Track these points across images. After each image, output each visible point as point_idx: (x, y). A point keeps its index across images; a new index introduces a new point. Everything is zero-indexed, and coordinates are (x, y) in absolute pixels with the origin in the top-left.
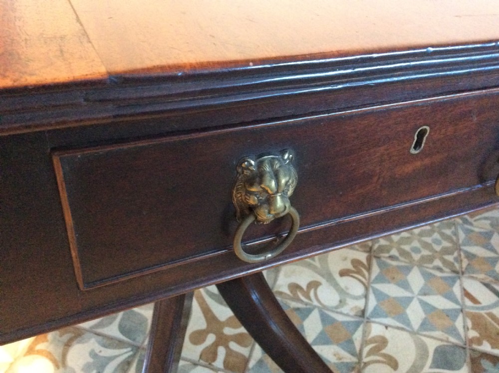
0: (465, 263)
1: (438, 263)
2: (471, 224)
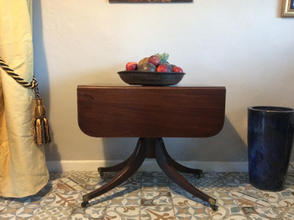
1: (221, 189)
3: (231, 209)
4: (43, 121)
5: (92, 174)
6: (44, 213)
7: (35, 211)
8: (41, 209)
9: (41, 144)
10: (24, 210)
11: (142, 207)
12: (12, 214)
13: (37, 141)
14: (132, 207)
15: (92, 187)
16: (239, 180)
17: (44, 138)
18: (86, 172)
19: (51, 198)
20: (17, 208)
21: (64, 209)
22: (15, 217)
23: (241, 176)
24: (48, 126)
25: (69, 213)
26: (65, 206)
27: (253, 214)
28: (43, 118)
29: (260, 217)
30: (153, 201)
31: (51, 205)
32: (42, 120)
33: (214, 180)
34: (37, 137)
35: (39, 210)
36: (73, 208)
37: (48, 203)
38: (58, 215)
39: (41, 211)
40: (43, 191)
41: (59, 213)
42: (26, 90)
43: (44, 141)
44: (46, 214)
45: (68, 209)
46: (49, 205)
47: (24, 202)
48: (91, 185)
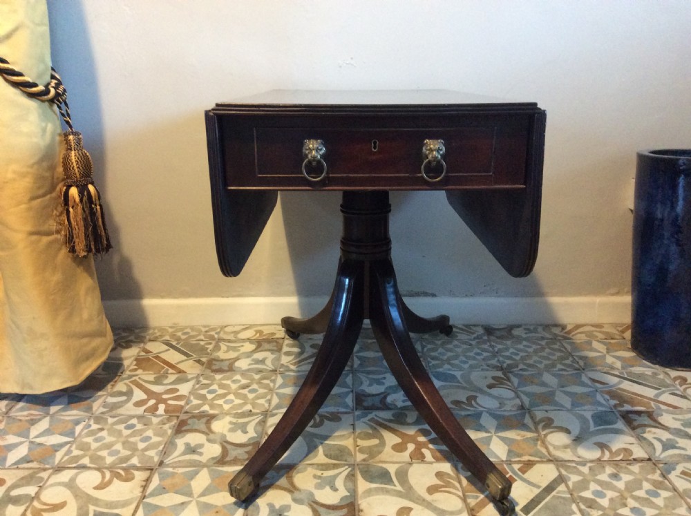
0: (582, 363)
1: (559, 366)
2: (570, 339)
3: (592, 416)
4: (86, 193)
5: (226, 333)
6: (104, 433)
7: (78, 429)
8: (95, 423)
9: (86, 254)
10: (50, 425)
11: (357, 413)
12: (19, 435)
13: (74, 247)
14: (332, 413)
15: (227, 363)
16: (604, 344)
17: (91, 238)
18: (208, 326)
19: (121, 394)
20: (32, 420)
21: (155, 420)
22: (27, 443)
23: (607, 333)
24: (101, 206)
25: (169, 432)
26: (158, 413)
27: (653, 430)
28: (87, 185)
29: (670, 436)
30: (385, 397)
31: (121, 411)
32: (83, 189)
33: (539, 345)
34: (73, 237)
35: (90, 426)
36: (178, 417)
37: (114, 407)
38: (140, 438)
39: (95, 427)
40: (99, 376)
41: (140, 432)
42: (32, 104)
43: (93, 247)
44: (110, 435)
45: (166, 421)
46: (114, 412)
47: (50, 406)
48: (222, 360)
